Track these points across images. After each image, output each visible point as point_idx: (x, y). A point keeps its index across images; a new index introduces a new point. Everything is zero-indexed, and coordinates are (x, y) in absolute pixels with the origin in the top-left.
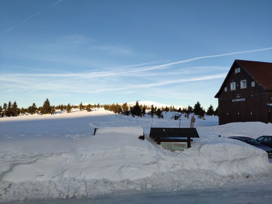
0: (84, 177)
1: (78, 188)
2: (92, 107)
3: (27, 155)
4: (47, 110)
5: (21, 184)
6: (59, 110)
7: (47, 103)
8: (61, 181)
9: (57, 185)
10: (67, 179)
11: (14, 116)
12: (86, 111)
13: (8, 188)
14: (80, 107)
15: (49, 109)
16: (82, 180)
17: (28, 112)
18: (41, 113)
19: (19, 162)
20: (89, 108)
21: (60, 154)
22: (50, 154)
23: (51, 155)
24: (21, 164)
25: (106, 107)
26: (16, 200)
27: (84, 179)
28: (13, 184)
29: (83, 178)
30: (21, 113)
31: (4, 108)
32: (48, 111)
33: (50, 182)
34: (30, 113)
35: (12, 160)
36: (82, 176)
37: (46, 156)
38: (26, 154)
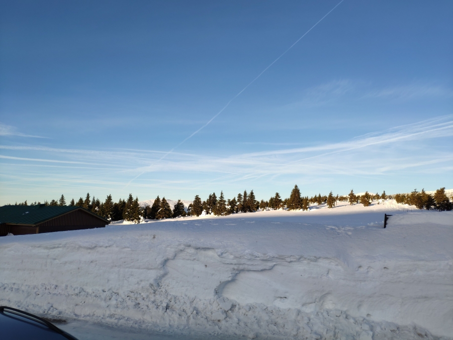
0: (368, 315)
1: (355, 334)
2: (372, 199)
3: (257, 256)
4: (297, 203)
5: (250, 309)
6: (316, 204)
7: (296, 192)
8: (319, 314)
9: (311, 320)
10: (332, 312)
11: (251, 211)
12: (362, 205)
13: (230, 311)
14: (351, 198)
15: (299, 202)
16: (364, 319)
17: (269, 207)
18: (287, 207)
19: (246, 266)
20: (366, 200)
21: (316, 259)
22: (298, 257)
23: (299, 260)
24: (249, 271)
25: (400, 199)
26: (241, 335)
27: (367, 318)
28: (237, 306)
29: (365, 316)
30: (261, 208)
31: (239, 200)
32: (299, 205)
33: (299, 312)
34: (273, 208)
35: (235, 261)
36: (363, 312)
37: (289, 260)
38: (256, 254)
